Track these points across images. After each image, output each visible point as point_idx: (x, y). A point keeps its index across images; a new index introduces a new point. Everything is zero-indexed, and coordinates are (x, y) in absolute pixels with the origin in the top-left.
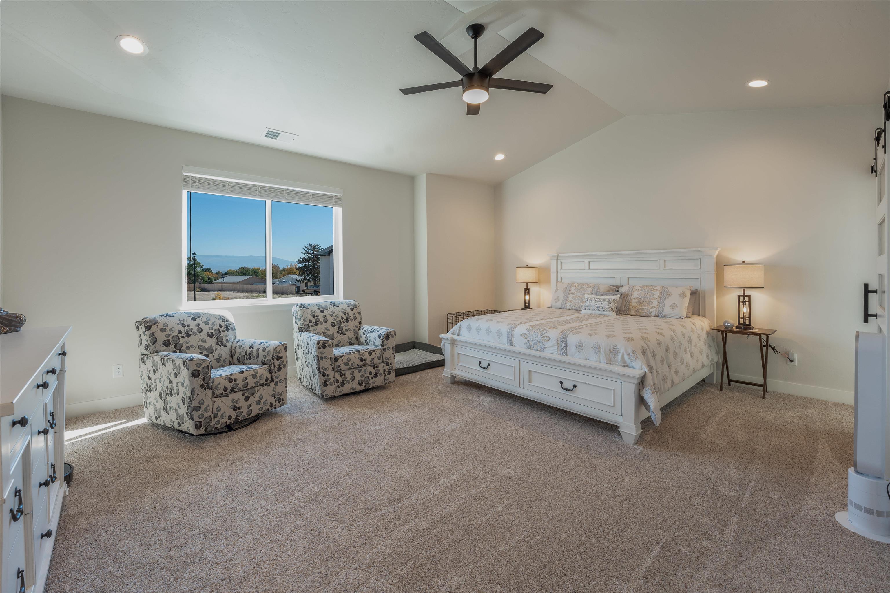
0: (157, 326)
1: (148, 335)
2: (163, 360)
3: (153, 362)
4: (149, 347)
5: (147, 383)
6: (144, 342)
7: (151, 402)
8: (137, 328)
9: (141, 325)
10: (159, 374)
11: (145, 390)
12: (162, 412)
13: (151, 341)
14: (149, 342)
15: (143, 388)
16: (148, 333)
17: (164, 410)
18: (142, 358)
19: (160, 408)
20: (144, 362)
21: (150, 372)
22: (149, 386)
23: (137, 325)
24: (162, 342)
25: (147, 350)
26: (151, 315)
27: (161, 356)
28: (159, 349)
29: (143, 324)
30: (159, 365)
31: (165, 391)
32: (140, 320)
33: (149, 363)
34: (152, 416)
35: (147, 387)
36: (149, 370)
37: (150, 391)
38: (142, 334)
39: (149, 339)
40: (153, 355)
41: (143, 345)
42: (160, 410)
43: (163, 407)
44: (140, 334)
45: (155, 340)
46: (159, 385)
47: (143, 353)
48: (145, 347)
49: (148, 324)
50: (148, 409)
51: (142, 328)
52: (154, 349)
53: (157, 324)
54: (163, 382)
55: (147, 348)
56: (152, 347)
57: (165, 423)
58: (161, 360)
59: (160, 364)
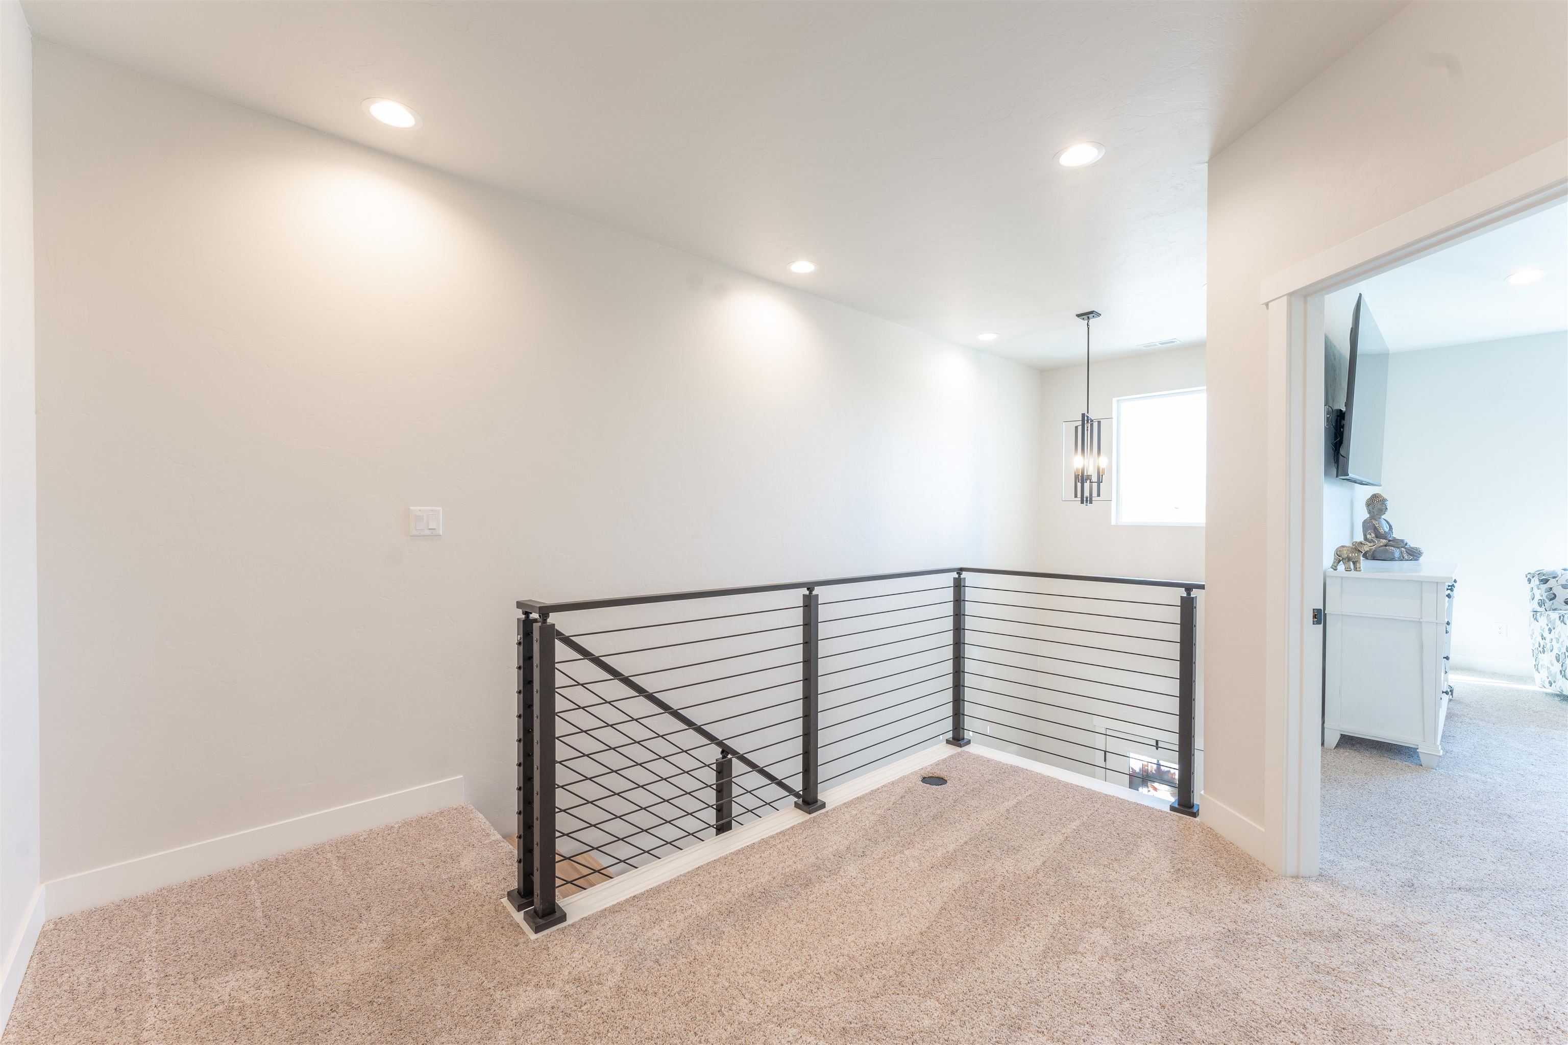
0: (1557, 581)
1: (1543, 590)
2: (1562, 617)
3: (1549, 621)
4: (1544, 604)
5: (1539, 643)
6: (1538, 597)
7: (1544, 665)
8: (1528, 581)
9: (1533, 577)
10: (1557, 633)
11: (1536, 651)
12: (1559, 676)
13: (1546, 596)
14: (1545, 598)
15: (1534, 649)
16: (1544, 587)
17: (1561, 674)
18: (1533, 615)
19: (1556, 672)
20: (1536, 619)
21: (1543, 631)
22: (1542, 646)
23: (1528, 577)
24: (1563, 600)
25: (1541, 606)
26: (1548, 568)
27: (1559, 614)
28: (1559, 608)
29: (1537, 576)
30: (1556, 623)
31: (1563, 653)
32: (1532, 572)
33: (1543, 620)
34: (1544, 681)
35: (1540, 647)
36: (1542, 628)
37: (1544, 652)
38: (1535, 589)
39: (1545, 595)
40: (1550, 613)
41: (1536, 600)
42: (1556, 675)
43: (1561, 671)
44: (1532, 588)
45: (1553, 596)
46: (1556, 646)
47: (1535, 610)
48: (1539, 603)
49: (1544, 577)
50: (1539, 673)
51: (1535, 581)
52: (1551, 606)
53: (1557, 579)
54: (1562, 642)
55: (1541, 603)
56: (1548, 604)
57: (1562, 690)
58: (1560, 617)
59: (1558, 622)
